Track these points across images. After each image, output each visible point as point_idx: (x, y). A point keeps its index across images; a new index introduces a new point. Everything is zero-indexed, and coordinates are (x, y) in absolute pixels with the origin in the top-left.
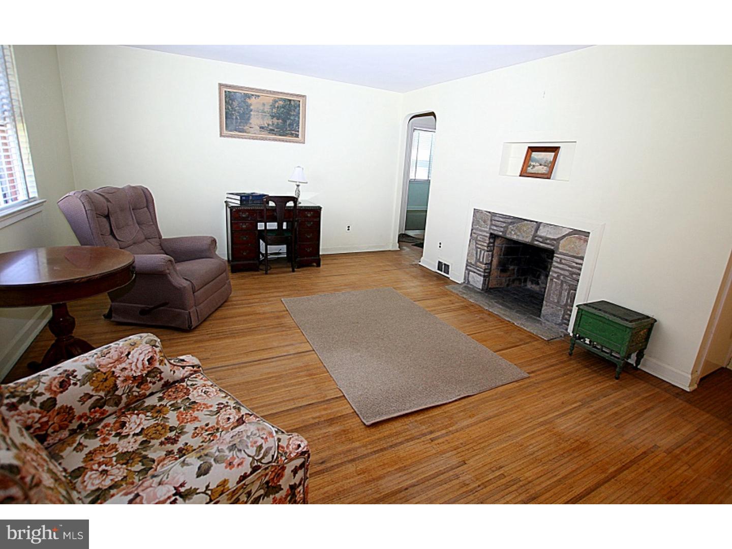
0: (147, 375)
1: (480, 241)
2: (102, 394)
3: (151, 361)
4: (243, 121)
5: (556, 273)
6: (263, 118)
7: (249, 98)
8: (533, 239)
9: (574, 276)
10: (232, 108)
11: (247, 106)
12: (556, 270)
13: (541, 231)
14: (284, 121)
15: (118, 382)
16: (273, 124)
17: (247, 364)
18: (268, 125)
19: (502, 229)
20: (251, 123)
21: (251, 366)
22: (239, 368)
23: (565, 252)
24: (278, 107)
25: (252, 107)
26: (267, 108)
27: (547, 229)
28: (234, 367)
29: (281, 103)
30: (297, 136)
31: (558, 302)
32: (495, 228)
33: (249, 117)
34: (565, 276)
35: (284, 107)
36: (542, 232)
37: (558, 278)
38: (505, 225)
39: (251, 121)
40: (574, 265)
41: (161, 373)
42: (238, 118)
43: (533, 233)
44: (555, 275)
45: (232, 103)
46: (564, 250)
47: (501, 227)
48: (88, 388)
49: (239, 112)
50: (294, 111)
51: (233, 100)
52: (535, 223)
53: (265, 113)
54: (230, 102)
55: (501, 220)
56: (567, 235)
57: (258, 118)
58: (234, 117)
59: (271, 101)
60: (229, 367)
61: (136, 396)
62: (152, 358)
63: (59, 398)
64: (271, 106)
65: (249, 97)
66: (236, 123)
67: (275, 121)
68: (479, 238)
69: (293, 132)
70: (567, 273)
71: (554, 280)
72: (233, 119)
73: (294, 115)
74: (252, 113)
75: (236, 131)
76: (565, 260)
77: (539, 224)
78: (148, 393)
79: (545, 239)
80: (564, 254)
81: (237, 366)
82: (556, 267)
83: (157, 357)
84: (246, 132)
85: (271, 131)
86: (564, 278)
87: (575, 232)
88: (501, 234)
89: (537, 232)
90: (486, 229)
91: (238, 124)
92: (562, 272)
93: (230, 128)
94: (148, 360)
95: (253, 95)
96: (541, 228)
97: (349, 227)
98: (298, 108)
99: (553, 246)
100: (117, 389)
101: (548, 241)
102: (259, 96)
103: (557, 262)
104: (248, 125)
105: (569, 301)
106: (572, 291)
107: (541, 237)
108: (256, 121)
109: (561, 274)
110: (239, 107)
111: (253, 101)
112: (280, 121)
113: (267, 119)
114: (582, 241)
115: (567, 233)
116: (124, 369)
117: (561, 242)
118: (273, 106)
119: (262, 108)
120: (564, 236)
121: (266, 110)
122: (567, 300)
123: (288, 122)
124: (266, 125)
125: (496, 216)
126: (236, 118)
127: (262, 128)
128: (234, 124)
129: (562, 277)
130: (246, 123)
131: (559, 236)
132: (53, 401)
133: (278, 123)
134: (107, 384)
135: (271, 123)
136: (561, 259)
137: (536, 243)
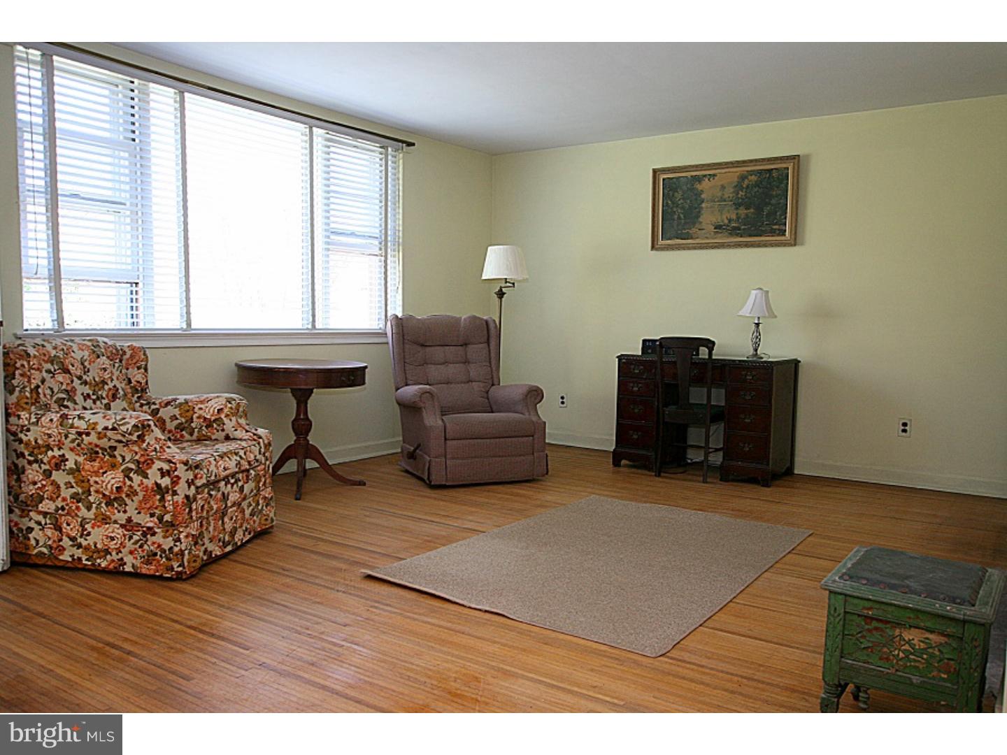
0: (214, 421)
2: (183, 420)
3: (220, 411)
4: (688, 221)
6: (721, 211)
7: (700, 182)
10: (673, 203)
11: (696, 195)
14: (759, 209)
15: (194, 416)
16: (738, 218)
18: (730, 221)
20: (701, 223)
24: (748, 187)
25: (703, 196)
26: (729, 193)
29: (753, 178)
30: (783, 233)
33: (699, 212)
35: (757, 185)
39: (700, 220)
41: (224, 424)
42: (682, 216)
45: (673, 195)
48: (177, 412)
49: (683, 208)
50: (778, 187)
51: (675, 190)
53: (725, 201)
54: (671, 193)
57: (712, 212)
58: (676, 217)
59: (736, 179)
61: (204, 436)
62: (222, 409)
63: (161, 410)
64: (736, 187)
65: (698, 179)
66: (678, 225)
67: (742, 211)
69: (775, 227)
72: (674, 220)
73: (777, 196)
74: (703, 205)
75: (677, 238)
78: (213, 437)
83: (226, 410)
84: (692, 238)
85: (735, 232)
91: (680, 227)
93: (668, 235)
94: (218, 410)
95: (705, 176)
97: (905, 424)
98: (785, 182)
100: (192, 422)
102: (714, 175)
104: (697, 225)
108: (708, 218)
110: (683, 199)
111: (706, 184)
112: (752, 210)
113: (729, 212)
116: (201, 409)
118: (738, 187)
119: (720, 194)
121: (726, 196)
123: (766, 210)
124: (726, 221)
126: (679, 218)
127: (718, 227)
128: (675, 227)
130: (694, 224)
132: (158, 410)
133: (747, 215)
134: (188, 414)
135: (734, 217)
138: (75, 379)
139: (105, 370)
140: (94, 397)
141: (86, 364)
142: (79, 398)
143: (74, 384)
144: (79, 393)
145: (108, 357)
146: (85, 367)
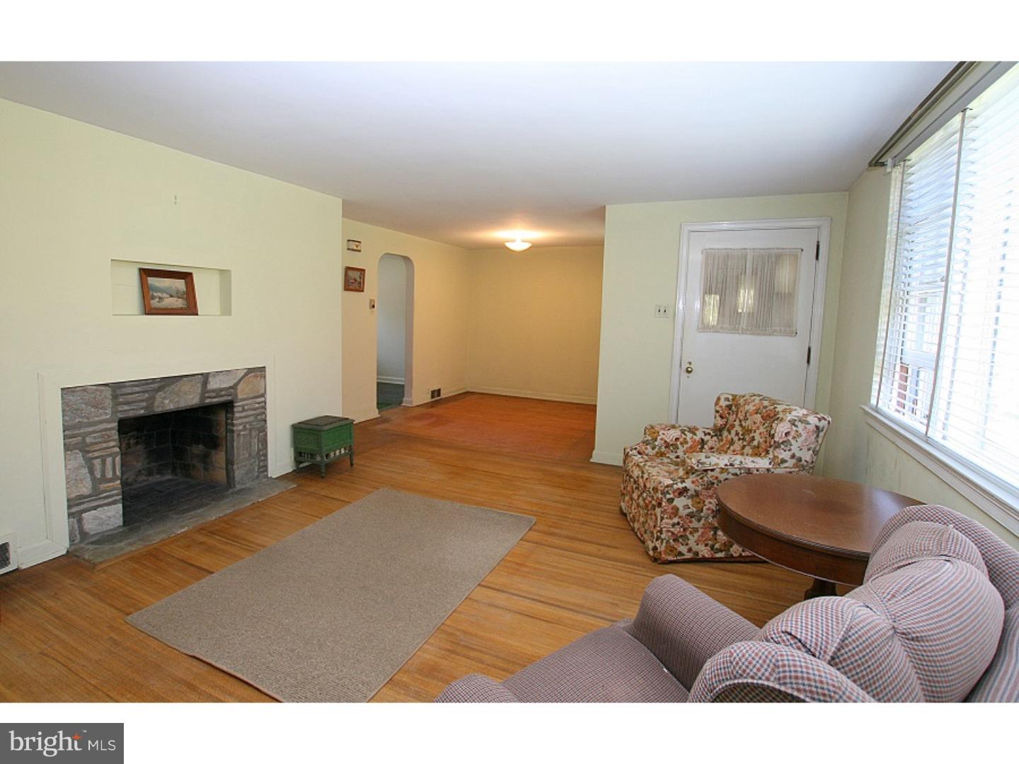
1: (92, 444)
5: (240, 424)
8: (203, 397)
9: (259, 417)
12: (239, 421)
13: (211, 383)
17: (572, 607)
19: (144, 404)
21: (568, 603)
22: (583, 607)
23: (245, 397)
27: (218, 378)
28: (588, 612)
31: (250, 455)
32: (126, 408)
34: (250, 423)
36: (214, 384)
37: (245, 427)
38: (147, 395)
40: (257, 405)
43: (199, 390)
44: (241, 428)
46: (244, 395)
47: (143, 401)
52: (200, 376)
55: (137, 389)
56: (243, 377)
60: (594, 613)
68: (88, 440)
70: (252, 418)
71: (242, 433)
76: (247, 405)
77: (205, 377)
79: (218, 392)
80: (245, 399)
81: (584, 611)
82: (241, 419)
86: (250, 425)
87: (250, 371)
88: (142, 412)
89: (206, 387)
90: (104, 417)
92: (246, 420)
96: (210, 379)
99: (230, 395)
101: (223, 393)
103: (239, 412)
105: (260, 446)
106: (261, 434)
107: (213, 391)
109: (246, 423)
114: (259, 379)
115: (243, 374)
117: (240, 387)
120: (240, 380)
122: (258, 446)
125: (125, 387)
129: (248, 426)
131: (235, 381)
136: (243, 406)
137: (208, 401)
138: (738, 420)
139: (755, 423)
140: (742, 437)
141: (748, 414)
142: (733, 432)
143: (735, 423)
144: (735, 429)
145: (762, 417)
146: (746, 416)
